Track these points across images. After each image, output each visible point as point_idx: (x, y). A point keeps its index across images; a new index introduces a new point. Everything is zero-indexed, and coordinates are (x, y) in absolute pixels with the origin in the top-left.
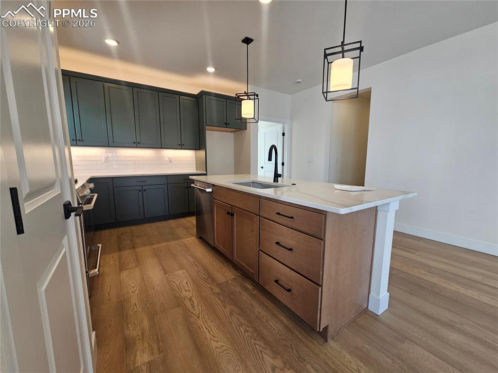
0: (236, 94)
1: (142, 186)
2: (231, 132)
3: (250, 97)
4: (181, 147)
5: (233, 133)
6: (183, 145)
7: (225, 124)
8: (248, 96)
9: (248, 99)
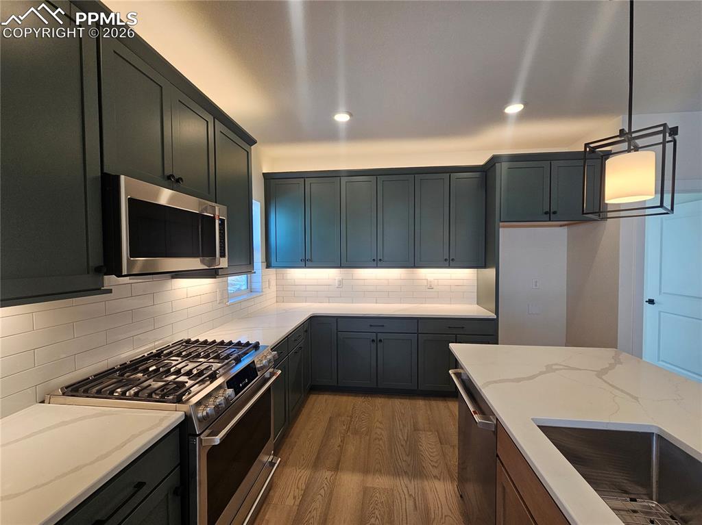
0: (587, 145)
1: (377, 333)
2: (561, 226)
3: (637, 141)
4: (449, 263)
5: (566, 227)
6: (453, 260)
7: (546, 213)
8: (630, 140)
9: (629, 151)
